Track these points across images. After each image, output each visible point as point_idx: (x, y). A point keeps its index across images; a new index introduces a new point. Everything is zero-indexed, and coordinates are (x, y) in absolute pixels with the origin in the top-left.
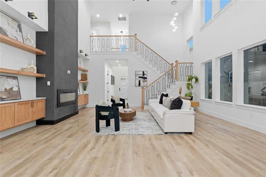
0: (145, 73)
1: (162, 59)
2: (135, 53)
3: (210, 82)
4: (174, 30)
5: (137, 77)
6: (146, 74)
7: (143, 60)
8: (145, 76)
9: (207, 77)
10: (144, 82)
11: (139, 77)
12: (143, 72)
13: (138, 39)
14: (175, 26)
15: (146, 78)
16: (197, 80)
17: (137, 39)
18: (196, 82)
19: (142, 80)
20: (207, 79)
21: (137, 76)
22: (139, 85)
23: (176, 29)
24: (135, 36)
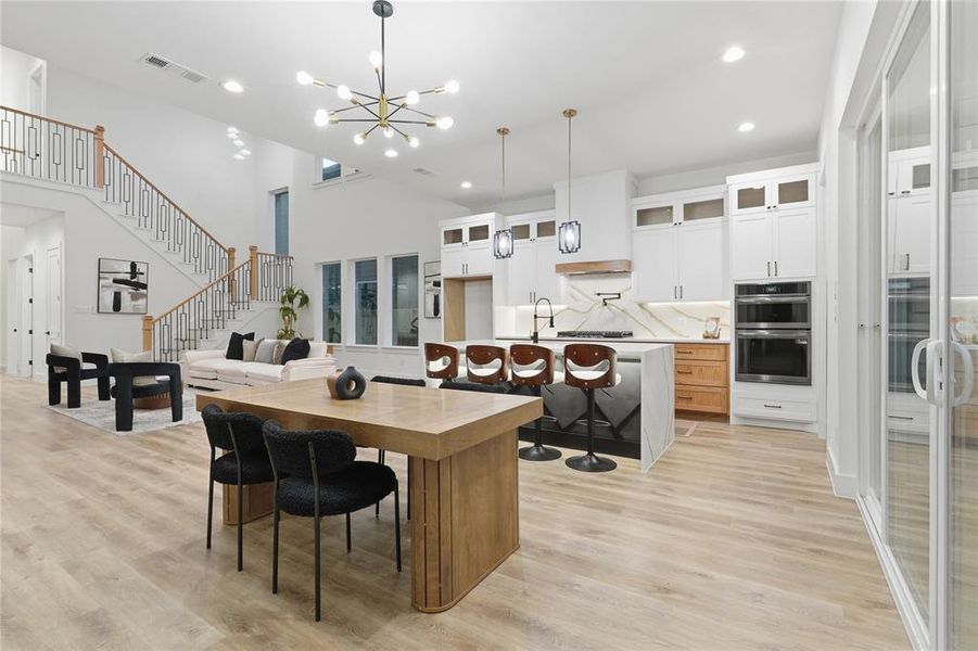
0: (141, 268)
1: (199, 230)
2: (98, 195)
3: (334, 307)
4: (239, 157)
5: (104, 278)
6: (142, 274)
7: (131, 224)
8: (141, 279)
9: (327, 294)
10: (134, 297)
11: (115, 281)
12: (133, 265)
13: (108, 148)
14: (243, 148)
15: (144, 286)
16: (305, 300)
17: (105, 145)
18: (301, 304)
19: (126, 292)
20: (327, 298)
21: (107, 275)
22: (117, 306)
23: (246, 156)
24: (95, 133)
